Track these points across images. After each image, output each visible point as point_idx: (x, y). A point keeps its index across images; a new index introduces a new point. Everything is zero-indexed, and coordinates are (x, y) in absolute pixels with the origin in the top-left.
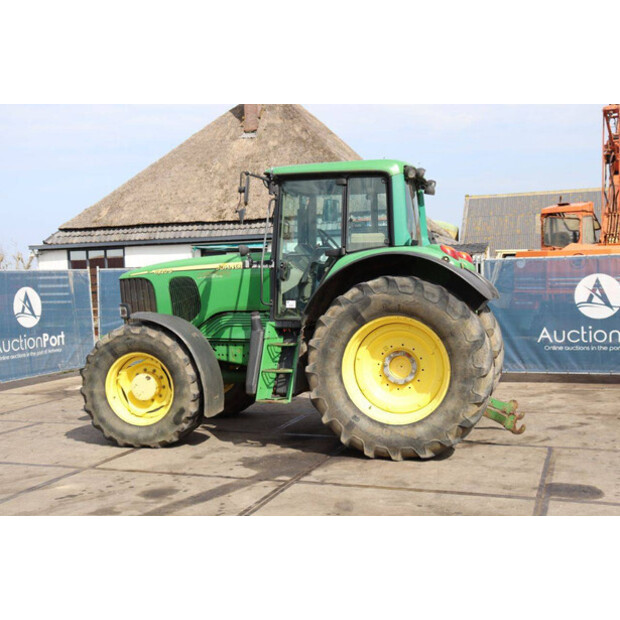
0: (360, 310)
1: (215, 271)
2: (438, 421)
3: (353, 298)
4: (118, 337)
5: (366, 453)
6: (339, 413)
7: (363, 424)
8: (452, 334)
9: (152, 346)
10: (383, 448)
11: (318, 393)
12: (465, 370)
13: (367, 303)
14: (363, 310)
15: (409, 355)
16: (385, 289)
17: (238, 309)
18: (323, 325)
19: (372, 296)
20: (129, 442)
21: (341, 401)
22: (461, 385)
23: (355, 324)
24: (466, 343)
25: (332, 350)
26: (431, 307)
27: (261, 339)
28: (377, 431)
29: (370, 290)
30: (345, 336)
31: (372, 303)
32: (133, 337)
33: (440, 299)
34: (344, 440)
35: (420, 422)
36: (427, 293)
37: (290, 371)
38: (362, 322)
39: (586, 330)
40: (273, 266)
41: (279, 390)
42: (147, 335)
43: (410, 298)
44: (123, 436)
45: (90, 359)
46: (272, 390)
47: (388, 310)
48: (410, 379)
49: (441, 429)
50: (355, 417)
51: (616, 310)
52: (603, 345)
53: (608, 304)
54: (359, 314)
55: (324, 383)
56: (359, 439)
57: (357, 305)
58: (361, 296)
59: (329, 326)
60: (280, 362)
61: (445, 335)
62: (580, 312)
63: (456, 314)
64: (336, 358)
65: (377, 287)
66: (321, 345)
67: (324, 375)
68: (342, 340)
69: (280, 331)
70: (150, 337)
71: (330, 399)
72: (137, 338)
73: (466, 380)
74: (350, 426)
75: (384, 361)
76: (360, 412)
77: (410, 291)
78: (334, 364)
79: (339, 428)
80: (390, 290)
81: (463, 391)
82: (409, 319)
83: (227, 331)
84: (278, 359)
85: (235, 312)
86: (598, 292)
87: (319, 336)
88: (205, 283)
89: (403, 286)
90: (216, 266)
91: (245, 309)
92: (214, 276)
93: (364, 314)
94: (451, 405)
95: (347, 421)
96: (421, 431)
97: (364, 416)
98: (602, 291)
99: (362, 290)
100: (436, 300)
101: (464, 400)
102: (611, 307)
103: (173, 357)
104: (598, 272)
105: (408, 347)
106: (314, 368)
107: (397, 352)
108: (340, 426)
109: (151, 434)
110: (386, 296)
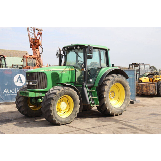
1: (63, 71)
2: (124, 106)
3: (112, 78)
4: (62, 91)
9: (71, 93)
15: (114, 92)
16: (117, 77)
17: (68, 82)
19: (115, 78)
20: (63, 123)
28: (116, 110)
32: (66, 90)
35: (121, 106)
37: (97, 97)
42: (70, 90)
44: (62, 122)
45: (54, 98)
56: (113, 112)
70: (71, 90)
72: (67, 91)
74: (112, 109)
77: (121, 77)
79: (110, 110)
88: (61, 74)
90: (63, 69)
91: (70, 82)
92: (63, 72)
93: (113, 83)
103: (76, 96)
107: (112, 91)
108: (110, 109)
109: (69, 119)
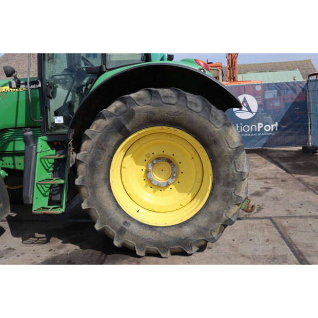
0: (124, 122)
2: (202, 221)
3: (116, 110)
5: (138, 253)
6: (110, 220)
7: (133, 228)
8: (215, 142)
10: (154, 248)
11: (89, 203)
12: (228, 175)
13: (130, 115)
14: (128, 122)
15: (169, 161)
16: (148, 100)
17: (18, 126)
18: (89, 139)
19: (135, 108)
21: (111, 208)
22: (224, 189)
23: (120, 136)
24: (229, 150)
25: (99, 163)
26: (195, 116)
27: (34, 153)
28: (147, 234)
29: (134, 102)
30: (111, 149)
31: (136, 115)
33: (203, 109)
34: (116, 243)
35: (186, 223)
36: (191, 103)
37: (62, 182)
38: (127, 134)
39: (239, 125)
40: (40, 85)
41: (54, 198)
43: (174, 109)
46: (47, 198)
47: (152, 121)
48: (170, 181)
49: (206, 229)
50: (125, 223)
51: (254, 114)
52: (247, 133)
53: (250, 111)
54: (123, 126)
55: (94, 194)
56: (131, 242)
57: (121, 118)
58: (124, 109)
59: (94, 140)
60: (53, 172)
61: (208, 142)
62: (235, 115)
63: (219, 122)
64: (104, 170)
65: (139, 99)
66: (89, 158)
67: (93, 187)
68: (108, 152)
69: (51, 144)
71: (101, 208)
73: (228, 185)
74: (122, 231)
75: (147, 167)
76: (130, 217)
77: (174, 101)
78: (102, 176)
79: (111, 233)
80: (154, 101)
81: (225, 194)
82: (173, 129)
83: (11, 144)
84: (51, 169)
85: (15, 128)
86: (245, 105)
87: (85, 150)
89: (166, 97)
91: (23, 125)
93: (128, 126)
94: (214, 207)
95: (119, 227)
96: (187, 231)
97: (134, 220)
98: (247, 104)
99: (125, 103)
100: (199, 109)
101: (227, 202)
102: (252, 112)
104: (245, 94)
105: (169, 153)
106: (83, 180)
107: (159, 159)
108: (113, 232)
110: (150, 108)
